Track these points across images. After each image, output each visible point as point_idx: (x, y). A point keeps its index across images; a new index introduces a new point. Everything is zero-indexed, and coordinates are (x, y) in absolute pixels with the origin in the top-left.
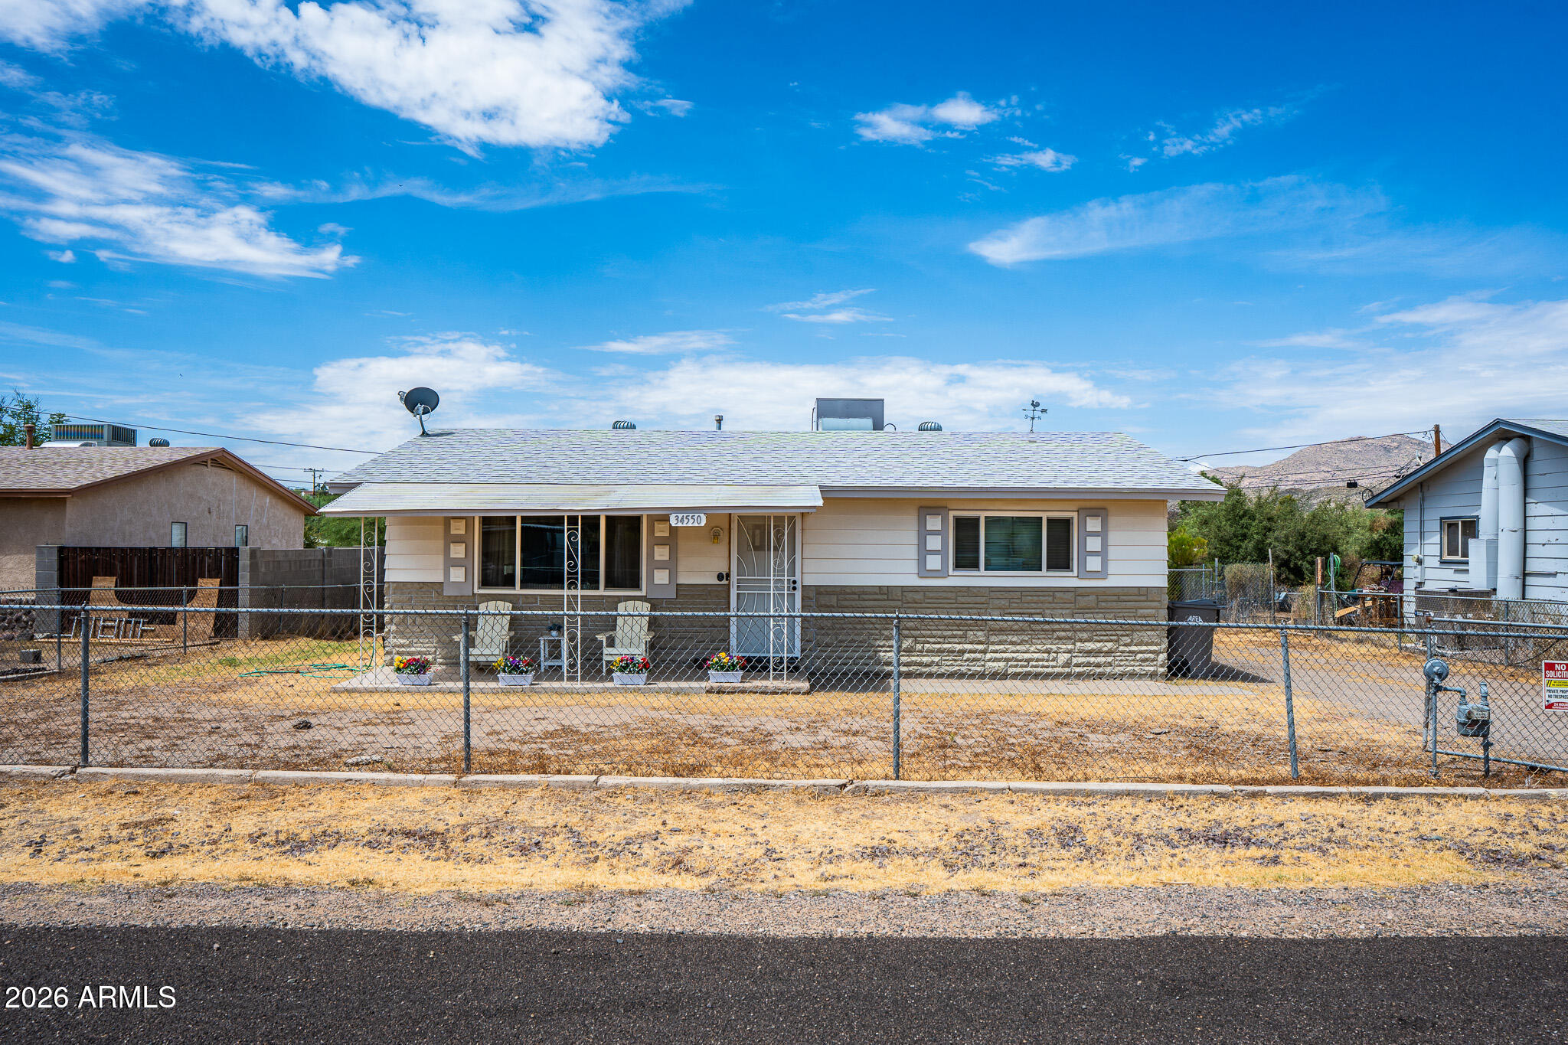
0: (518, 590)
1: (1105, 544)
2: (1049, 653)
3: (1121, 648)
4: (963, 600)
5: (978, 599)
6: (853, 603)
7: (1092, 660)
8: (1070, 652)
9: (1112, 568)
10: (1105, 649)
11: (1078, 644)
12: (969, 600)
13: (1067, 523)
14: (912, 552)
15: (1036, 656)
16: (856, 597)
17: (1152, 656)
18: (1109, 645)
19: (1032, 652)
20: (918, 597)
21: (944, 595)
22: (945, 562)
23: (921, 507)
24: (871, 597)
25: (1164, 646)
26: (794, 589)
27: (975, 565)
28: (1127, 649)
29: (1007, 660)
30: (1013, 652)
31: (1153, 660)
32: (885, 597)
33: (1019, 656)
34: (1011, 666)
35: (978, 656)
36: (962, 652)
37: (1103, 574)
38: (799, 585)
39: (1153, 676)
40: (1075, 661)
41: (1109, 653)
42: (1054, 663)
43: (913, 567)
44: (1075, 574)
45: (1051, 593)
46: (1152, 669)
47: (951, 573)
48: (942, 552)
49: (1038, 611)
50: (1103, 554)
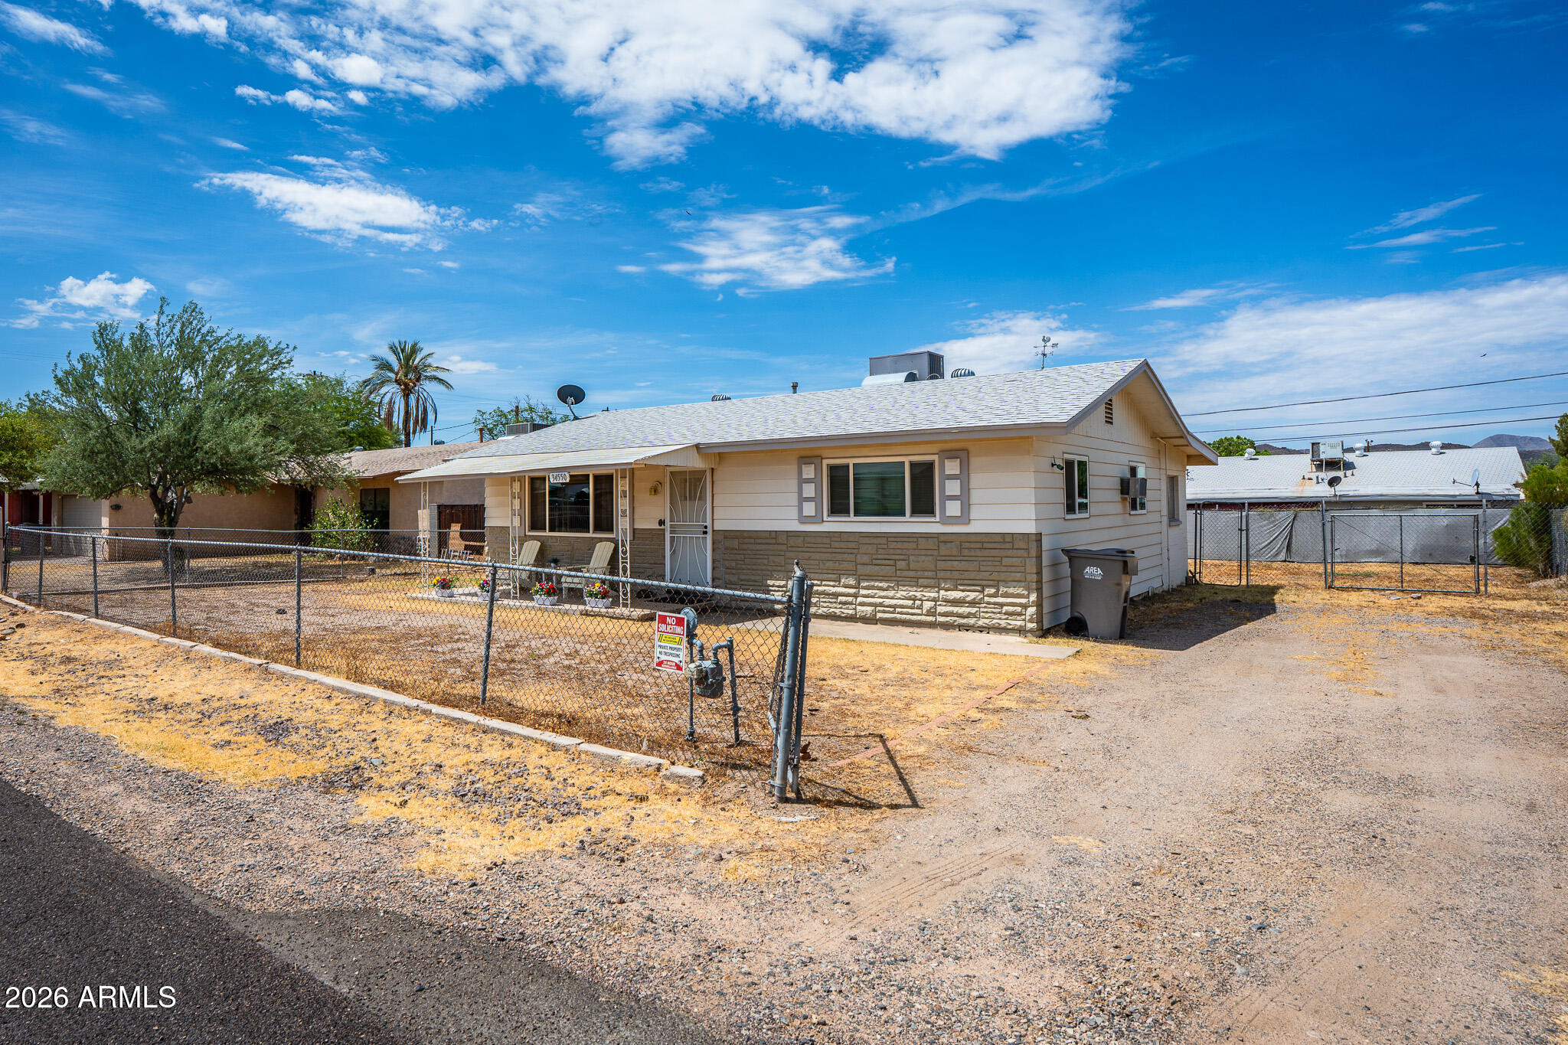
0: (548, 533)
1: (966, 489)
2: (914, 600)
3: (986, 599)
4: (836, 545)
5: (850, 545)
6: (750, 546)
7: (955, 609)
8: (934, 600)
9: (975, 513)
10: (968, 599)
11: (942, 592)
12: (843, 545)
13: (930, 466)
14: (793, 499)
15: (901, 602)
16: (752, 541)
17: (1019, 609)
18: (972, 596)
19: (898, 597)
20: (799, 541)
21: (819, 540)
22: (819, 509)
23: (802, 457)
24: (764, 541)
25: (1033, 597)
26: (705, 533)
27: (846, 512)
28: (993, 600)
29: (875, 605)
30: (880, 597)
31: (1020, 614)
32: (774, 541)
33: (888, 602)
34: (879, 611)
35: (850, 599)
36: (836, 595)
37: (965, 518)
38: (709, 530)
39: (1021, 631)
40: (940, 609)
41: (973, 603)
42: (919, 611)
43: (793, 513)
44: (938, 519)
45: (915, 540)
46: (1019, 623)
47: (825, 519)
48: (816, 499)
49: (902, 557)
50: (965, 499)
